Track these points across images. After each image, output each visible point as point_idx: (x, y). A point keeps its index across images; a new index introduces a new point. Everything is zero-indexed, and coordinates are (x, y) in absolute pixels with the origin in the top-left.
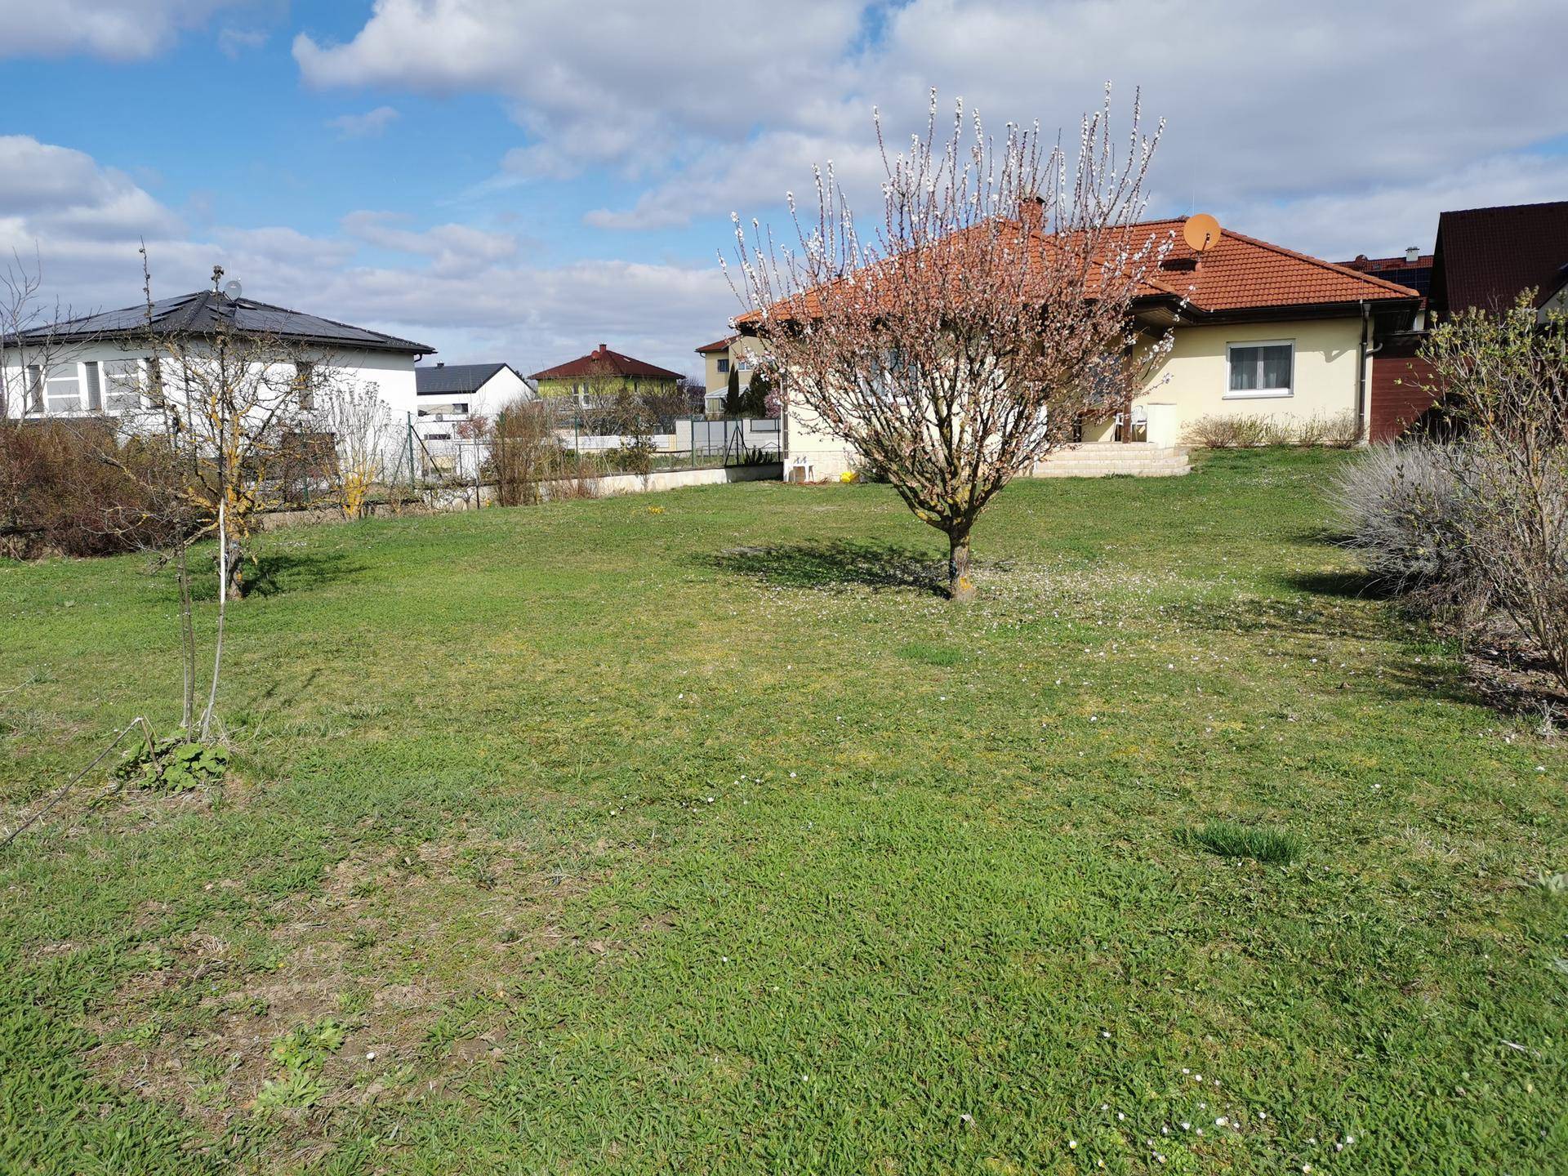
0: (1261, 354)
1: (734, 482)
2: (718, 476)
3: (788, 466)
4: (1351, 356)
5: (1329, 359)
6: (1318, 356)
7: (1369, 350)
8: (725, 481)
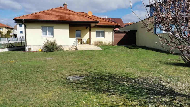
0: (100, 32)
1: (9, 51)
2: (6, 50)
3: (27, 48)
4: (112, 33)
5: (109, 33)
6: (108, 33)
7: (114, 32)
8: (8, 51)
